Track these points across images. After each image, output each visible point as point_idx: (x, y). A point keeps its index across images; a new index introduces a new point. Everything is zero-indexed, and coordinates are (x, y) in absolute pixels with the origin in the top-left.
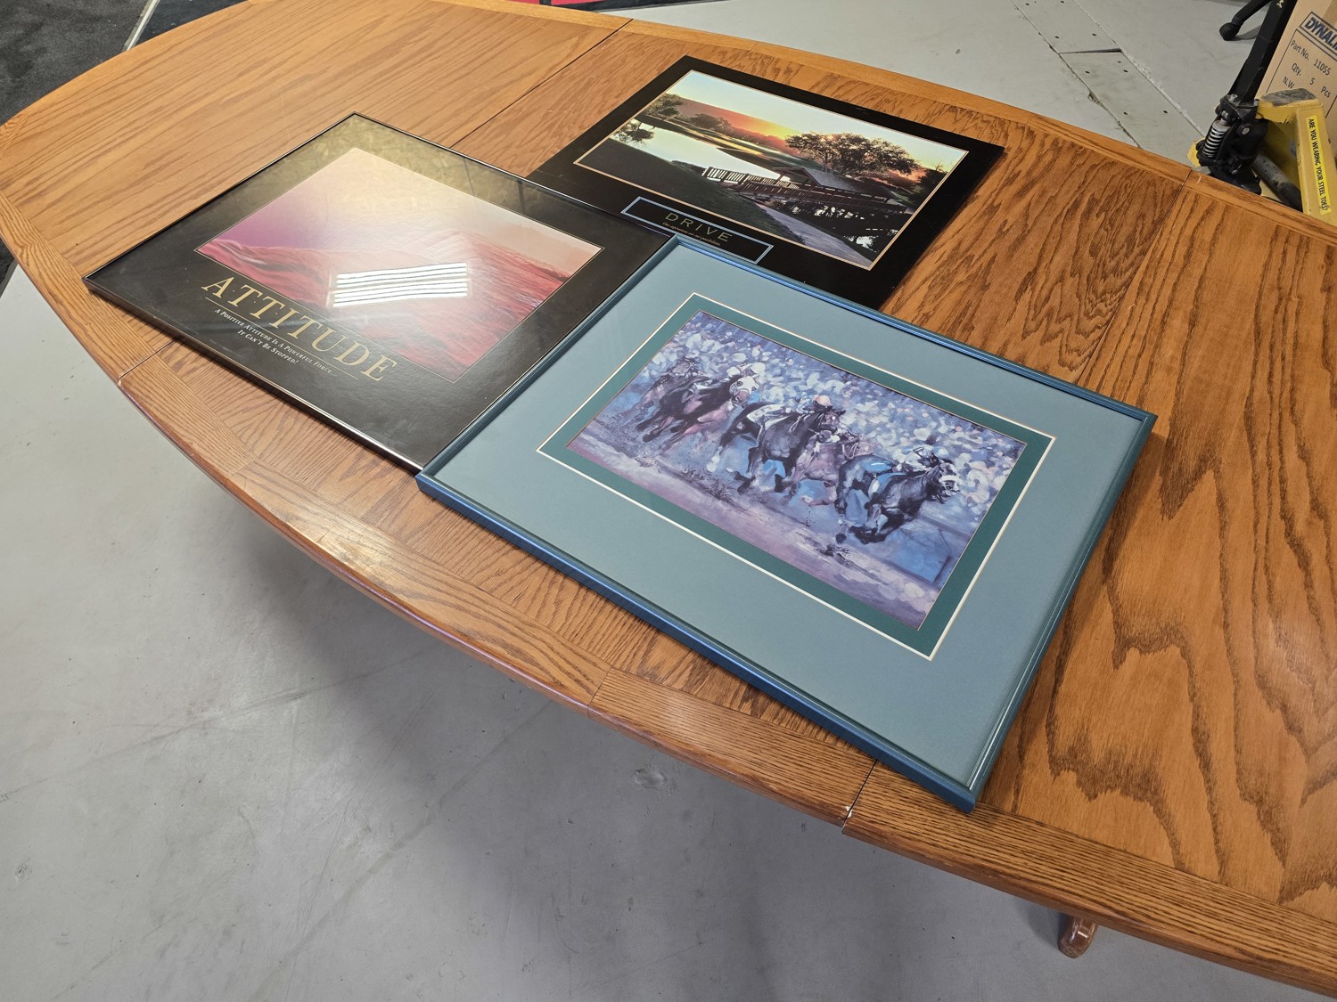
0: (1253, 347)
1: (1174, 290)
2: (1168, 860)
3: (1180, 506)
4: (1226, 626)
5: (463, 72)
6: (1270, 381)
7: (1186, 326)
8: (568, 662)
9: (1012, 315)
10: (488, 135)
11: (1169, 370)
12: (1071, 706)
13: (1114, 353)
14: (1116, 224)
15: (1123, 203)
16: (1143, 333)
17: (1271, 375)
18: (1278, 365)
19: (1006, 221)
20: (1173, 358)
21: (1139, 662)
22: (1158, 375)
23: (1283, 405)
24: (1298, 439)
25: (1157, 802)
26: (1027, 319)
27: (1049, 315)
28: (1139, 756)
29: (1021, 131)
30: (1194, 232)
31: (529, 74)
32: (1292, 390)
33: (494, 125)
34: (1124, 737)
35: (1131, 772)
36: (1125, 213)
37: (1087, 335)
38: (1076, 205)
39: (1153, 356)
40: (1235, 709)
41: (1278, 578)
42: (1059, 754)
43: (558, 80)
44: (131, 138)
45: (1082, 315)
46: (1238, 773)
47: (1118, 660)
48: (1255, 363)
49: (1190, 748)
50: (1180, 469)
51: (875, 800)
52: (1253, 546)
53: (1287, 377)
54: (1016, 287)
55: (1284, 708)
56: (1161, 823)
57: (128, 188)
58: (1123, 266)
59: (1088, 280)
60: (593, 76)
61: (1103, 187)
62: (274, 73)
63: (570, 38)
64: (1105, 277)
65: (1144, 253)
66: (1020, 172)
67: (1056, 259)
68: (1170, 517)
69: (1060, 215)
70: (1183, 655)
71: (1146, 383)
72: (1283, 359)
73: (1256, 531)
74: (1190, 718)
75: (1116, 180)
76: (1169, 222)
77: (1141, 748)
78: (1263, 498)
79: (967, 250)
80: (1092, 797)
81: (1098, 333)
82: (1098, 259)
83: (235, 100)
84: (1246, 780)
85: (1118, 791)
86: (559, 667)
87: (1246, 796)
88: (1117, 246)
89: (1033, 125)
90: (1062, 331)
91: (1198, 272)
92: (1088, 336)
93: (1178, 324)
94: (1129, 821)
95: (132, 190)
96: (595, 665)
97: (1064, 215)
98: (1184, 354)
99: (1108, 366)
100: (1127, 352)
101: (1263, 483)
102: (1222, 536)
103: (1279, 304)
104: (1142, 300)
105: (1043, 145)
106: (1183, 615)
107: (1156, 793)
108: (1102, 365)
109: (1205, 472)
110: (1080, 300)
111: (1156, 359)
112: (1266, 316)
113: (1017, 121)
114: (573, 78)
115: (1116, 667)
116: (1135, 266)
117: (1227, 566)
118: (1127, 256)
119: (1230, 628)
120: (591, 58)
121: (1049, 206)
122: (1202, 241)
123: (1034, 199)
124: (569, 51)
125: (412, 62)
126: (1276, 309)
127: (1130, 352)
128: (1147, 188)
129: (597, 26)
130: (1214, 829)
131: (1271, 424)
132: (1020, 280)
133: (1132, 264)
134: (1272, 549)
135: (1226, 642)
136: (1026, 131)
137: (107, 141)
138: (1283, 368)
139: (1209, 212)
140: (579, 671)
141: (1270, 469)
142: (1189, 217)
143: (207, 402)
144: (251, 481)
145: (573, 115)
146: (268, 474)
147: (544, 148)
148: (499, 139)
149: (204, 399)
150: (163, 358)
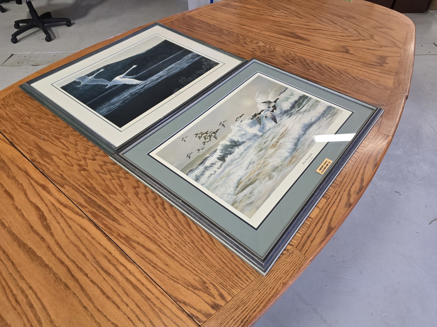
1: (231, 25)
4: (340, 41)
7: (245, 26)
11: (261, 31)
21: (352, 52)
23: (275, 22)
25: (386, 57)
26: (237, 45)
27: (237, 42)
30: (209, 18)
35: (380, 58)
40: (361, 44)
41: (326, 33)
50: (294, 36)
56: (391, 57)
59: (223, 35)
67: (213, 37)
68: (310, 41)
70: (349, 47)
73: (313, 33)
75: (180, 23)
77: (375, 56)
78: (303, 30)
80: (388, 63)
85: (385, 60)
88: (209, 28)
92: (246, 38)
98: (255, 28)
106: (338, 45)
109: (296, 34)
111: (257, 32)
112: (244, 17)
115: (355, 55)
117: (324, 37)
127: (254, 35)
134: (318, 32)
135: (344, 42)
138: (262, 19)
143: (250, 281)
144: (309, 247)
145: (52, 130)
146: (303, 240)
147: (76, 141)
148: (55, 158)
149: (248, 283)
150: (206, 319)
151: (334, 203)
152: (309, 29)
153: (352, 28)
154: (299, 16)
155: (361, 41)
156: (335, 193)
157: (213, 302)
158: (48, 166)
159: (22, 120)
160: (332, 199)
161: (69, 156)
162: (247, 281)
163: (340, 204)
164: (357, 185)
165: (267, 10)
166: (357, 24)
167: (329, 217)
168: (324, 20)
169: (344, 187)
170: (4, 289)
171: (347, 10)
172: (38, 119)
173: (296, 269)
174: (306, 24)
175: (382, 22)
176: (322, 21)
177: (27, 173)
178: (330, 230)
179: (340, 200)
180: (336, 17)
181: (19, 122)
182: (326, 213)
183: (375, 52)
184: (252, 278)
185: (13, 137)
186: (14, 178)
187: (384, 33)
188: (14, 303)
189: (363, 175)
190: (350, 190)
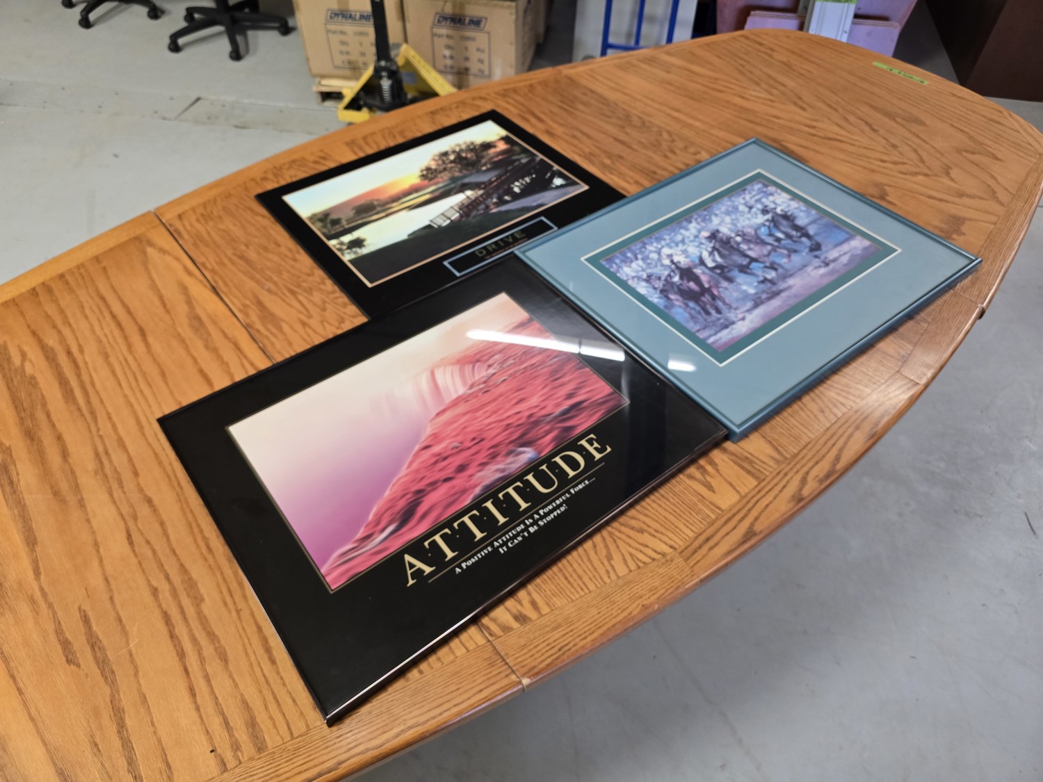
1: (650, 107)
4: (873, 171)
7: (680, 113)
9: (649, 156)
11: (710, 128)
14: (587, 103)
19: (563, 132)
20: (702, 125)
21: (893, 199)
22: (713, 132)
25: (964, 219)
26: (654, 153)
28: (943, 216)
30: (605, 86)
33: (257, 327)
34: (936, 217)
35: (951, 220)
38: (563, 108)
40: (917, 184)
41: (849, 150)
43: (216, 275)
46: (948, 195)
47: (893, 203)
52: (829, 149)
54: (627, 148)
55: (918, 174)
56: (974, 221)
58: (623, 113)
59: (630, 126)
61: (551, 95)
64: (630, 121)
65: (616, 104)
66: (518, 113)
67: (607, 129)
70: (889, 187)
73: (821, 145)
76: (594, 89)
77: (939, 214)
78: (801, 136)
80: (964, 234)
81: (674, 137)
82: (614, 117)
84: (951, 195)
85: (960, 226)
87: (958, 197)
90: (669, 146)
91: (639, 96)
92: (676, 141)
93: (677, 114)
94: (974, 229)
97: (569, 114)
98: (700, 121)
102: (822, 154)
106: (867, 179)
107: (960, 217)
109: (782, 144)
110: (646, 133)
111: (702, 129)
115: (897, 205)
116: (626, 110)
117: (840, 159)
118: (616, 109)
120: (196, 247)
121: (559, 116)
130: (975, 210)
131: (755, 118)
143: (587, 591)
144: (704, 556)
145: (285, 276)
146: (696, 544)
147: (324, 302)
148: (285, 327)
149: (582, 593)
150: (502, 634)
151: (770, 490)
152: (814, 135)
153: (909, 145)
154: (800, 103)
155: (920, 178)
156: (778, 474)
157: (518, 611)
158: (273, 339)
159: (234, 249)
160: (768, 483)
161: (310, 327)
162: (582, 589)
163: (782, 495)
164: (825, 466)
165: (734, 81)
166: (922, 137)
167: (754, 513)
168: (851, 118)
169: (798, 466)
170: (191, 527)
171: (909, 103)
172: (262, 251)
173: (671, 587)
174: (809, 122)
175: (980, 139)
176: (846, 120)
177: (237, 346)
178: (750, 534)
179: (784, 487)
180: (879, 116)
181: (230, 253)
182: (750, 505)
183: (942, 205)
184: (592, 587)
185: (217, 278)
186: (215, 351)
187: (977, 165)
188: (204, 550)
189: (841, 450)
190: (807, 473)
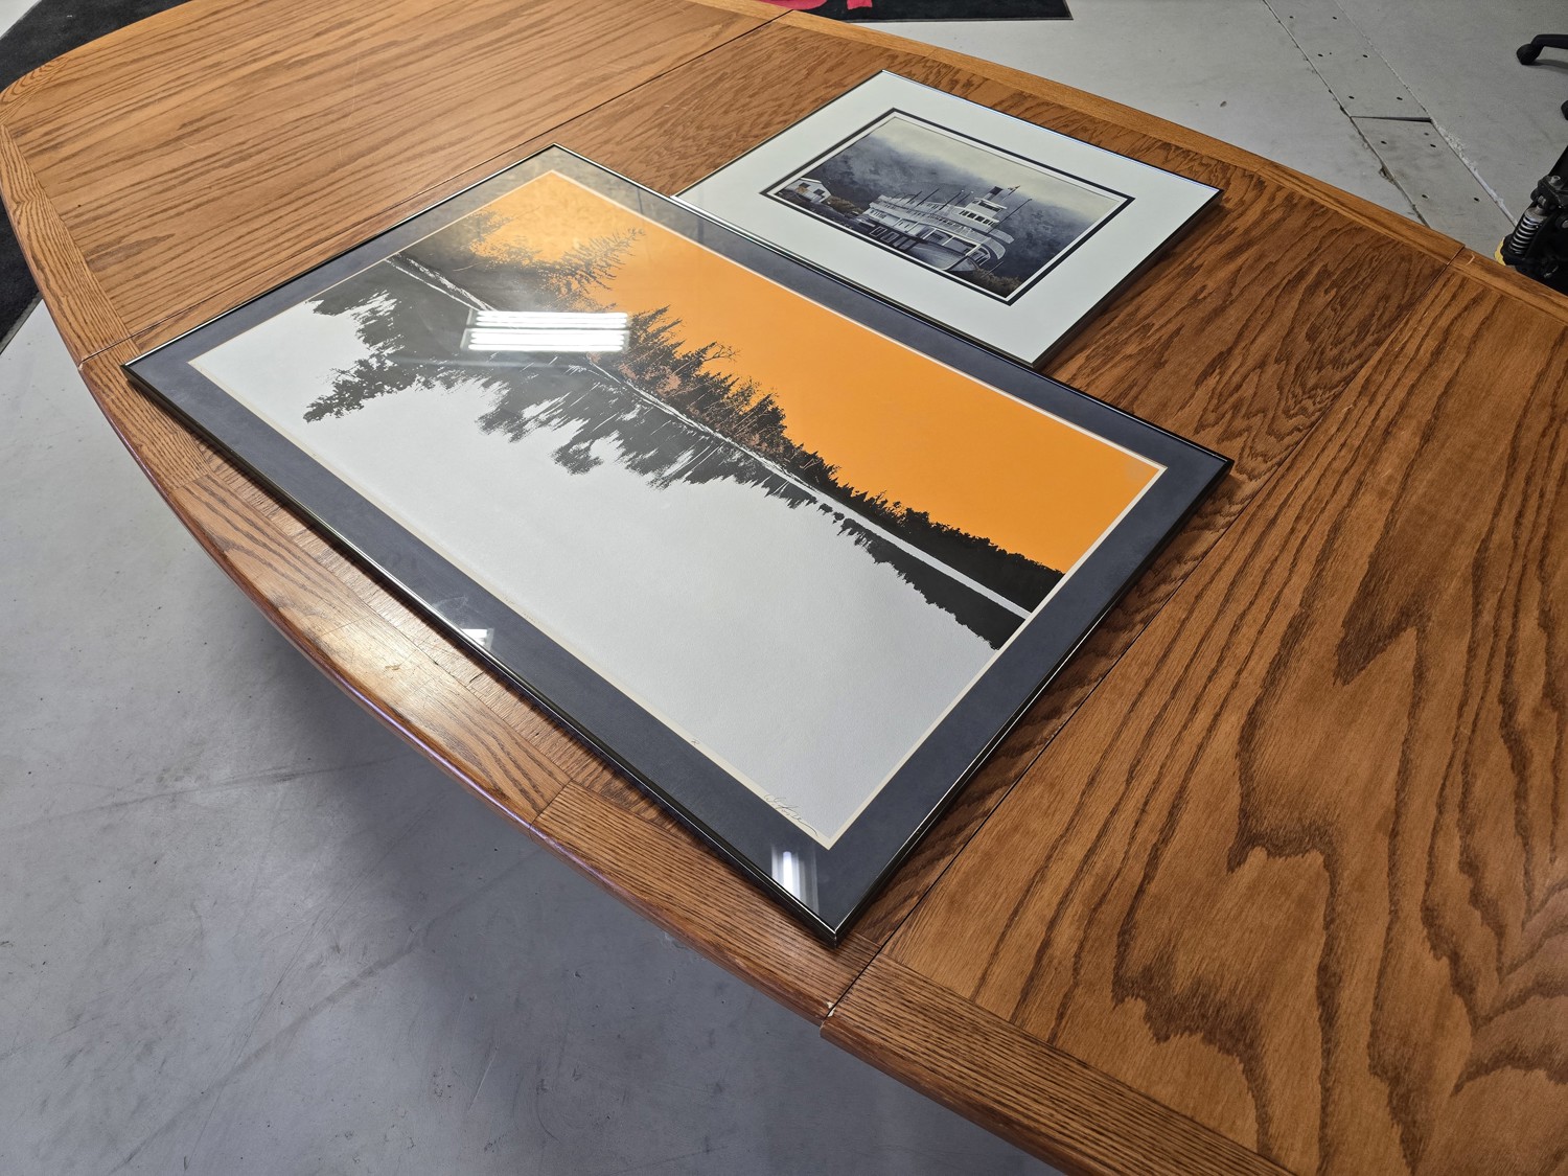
0: (1503, 477)
1: (1410, 393)
2: (1250, 1141)
3: (1364, 668)
4: (1394, 834)
5: (577, 52)
6: (1518, 522)
7: (1417, 440)
8: (519, 767)
9: (1187, 403)
10: (586, 126)
11: (1382, 494)
12: (1158, 913)
13: (1313, 463)
14: (1350, 304)
15: (1364, 279)
16: (1357, 443)
17: (1520, 515)
18: (1533, 502)
19: (1204, 287)
20: (1390, 478)
21: (1264, 867)
22: (1367, 499)
23: (1530, 555)
24: (1543, 601)
25: (1250, 1059)
26: (1205, 410)
27: (1236, 407)
28: (1238, 992)
29: (1247, 180)
30: (1452, 324)
31: (653, 62)
32: (1547, 537)
33: (596, 115)
34: (1222, 965)
35: (1222, 1013)
36: (1363, 292)
37: (1281, 438)
38: (1301, 276)
39: (1364, 473)
40: (1385, 948)
41: (1479, 783)
42: (1129, 974)
43: (684, 72)
44: (175, 94)
45: (1280, 412)
46: (1371, 1035)
47: (1236, 860)
48: (1502, 497)
49: (1312, 991)
50: (1372, 622)
51: (869, 999)
52: (1453, 733)
53: (1543, 520)
54: (1200, 368)
55: (1455, 959)
56: (1249, 1089)
57: (155, 149)
58: (1347, 356)
59: (1296, 370)
60: (728, 70)
61: (1341, 257)
62: (356, 36)
63: (712, 25)
64: (1320, 368)
65: (1378, 343)
66: (1236, 229)
67: (1261, 339)
68: (1345, 682)
69: (1277, 286)
70: (1326, 866)
71: (1348, 506)
72: (1542, 496)
73: (1460, 715)
74: (1319, 953)
75: (1360, 251)
76: (1421, 308)
77: (1243, 983)
78: (1479, 673)
79: (1146, 318)
80: (1161, 1037)
81: (1297, 436)
82: (1316, 345)
83: (303, 62)
84: (1382, 1048)
85: (1200, 1035)
86: (506, 772)
87: (1377, 1068)
88: (1344, 331)
89: (1265, 174)
90: (1248, 429)
91: (1445, 374)
92: (1283, 439)
93: (1406, 437)
94: (1206, 1079)
95: (158, 152)
96: (551, 774)
97: (1282, 287)
98: (1407, 476)
99: (1302, 479)
100: (1330, 463)
101: (1483, 653)
102: (1412, 715)
103: (1550, 425)
104: (1364, 401)
105: (1272, 199)
106: (1337, 812)
107: (1251, 1046)
108: (1293, 477)
109: (1405, 629)
110: (1281, 393)
111: (1368, 477)
112: (1529, 439)
113: (1245, 167)
114: (704, 70)
115: (1231, 869)
116: (1364, 358)
117: (1412, 756)
118: (1354, 344)
119: (1399, 838)
120: (732, 50)
121: (1265, 274)
122: (1459, 336)
123: (1248, 263)
124: (707, 40)
125: (519, 36)
126: (1544, 431)
127: (1335, 465)
128: (1400, 264)
129: (748, 14)
130: (1324, 1108)
131: (1508, 577)
132: (1207, 360)
133: (1360, 356)
134: (1478, 741)
135: (1390, 857)
136: (1255, 180)
137: (147, 95)
138: (1539, 508)
139: (1475, 301)
140: (529, 779)
141: (1496, 636)
142: (1449, 304)
185: (678, 75)
